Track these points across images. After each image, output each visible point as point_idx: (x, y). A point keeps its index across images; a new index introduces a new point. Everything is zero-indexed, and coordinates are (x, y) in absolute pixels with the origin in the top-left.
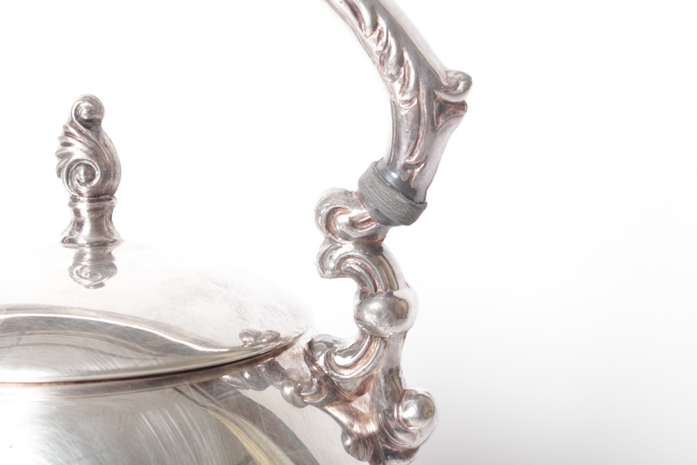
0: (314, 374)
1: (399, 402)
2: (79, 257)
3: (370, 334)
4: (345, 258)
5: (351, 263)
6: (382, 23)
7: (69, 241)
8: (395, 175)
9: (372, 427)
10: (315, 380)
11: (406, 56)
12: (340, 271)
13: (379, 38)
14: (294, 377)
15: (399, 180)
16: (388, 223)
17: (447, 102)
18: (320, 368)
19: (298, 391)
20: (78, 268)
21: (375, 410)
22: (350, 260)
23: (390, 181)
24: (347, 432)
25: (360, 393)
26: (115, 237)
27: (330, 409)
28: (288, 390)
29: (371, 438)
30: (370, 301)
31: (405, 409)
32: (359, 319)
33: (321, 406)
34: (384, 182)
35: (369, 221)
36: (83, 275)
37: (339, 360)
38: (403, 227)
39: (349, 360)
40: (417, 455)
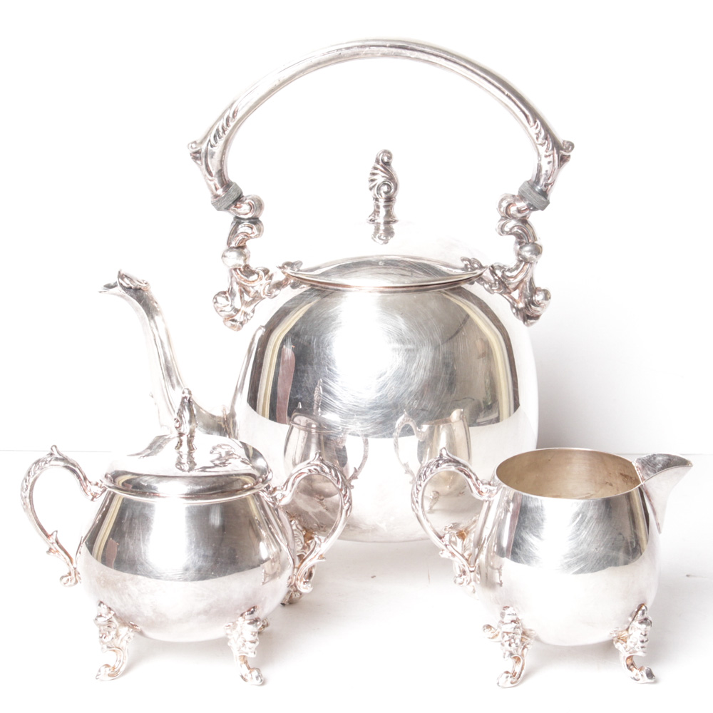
0: (496, 280)
1: (535, 293)
2: (377, 229)
3: (524, 261)
4: (513, 227)
5: (516, 229)
6: (538, 122)
7: (372, 221)
8: (539, 188)
9: (521, 305)
10: (497, 283)
11: (548, 136)
12: (510, 233)
13: (537, 128)
14: (487, 280)
15: (541, 191)
16: (535, 209)
17: (564, 155)
18: (499, 278)
19: (491, 286)
20: (378, 235)
21: (523, 297)
22: (516, 228)
23: (537, 190)
24: (513, 306)
25: (515, 289)
26: (396, 219)
27: (505, 296)
28: (487, 286)
29: (522, 309)
30: (525, 246)
31: (538, 295)
32: (519, 254)
33: (501, 294)
34: (534, 191)
35: (526, 209)
36: (382, 237)
37: (508, 274)
38: (540, 211)
39: (514, 273)
40: (541, 318)
